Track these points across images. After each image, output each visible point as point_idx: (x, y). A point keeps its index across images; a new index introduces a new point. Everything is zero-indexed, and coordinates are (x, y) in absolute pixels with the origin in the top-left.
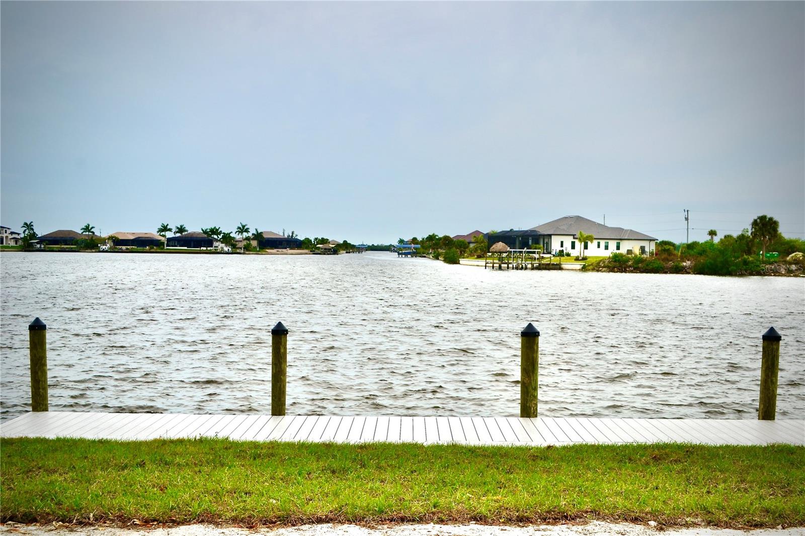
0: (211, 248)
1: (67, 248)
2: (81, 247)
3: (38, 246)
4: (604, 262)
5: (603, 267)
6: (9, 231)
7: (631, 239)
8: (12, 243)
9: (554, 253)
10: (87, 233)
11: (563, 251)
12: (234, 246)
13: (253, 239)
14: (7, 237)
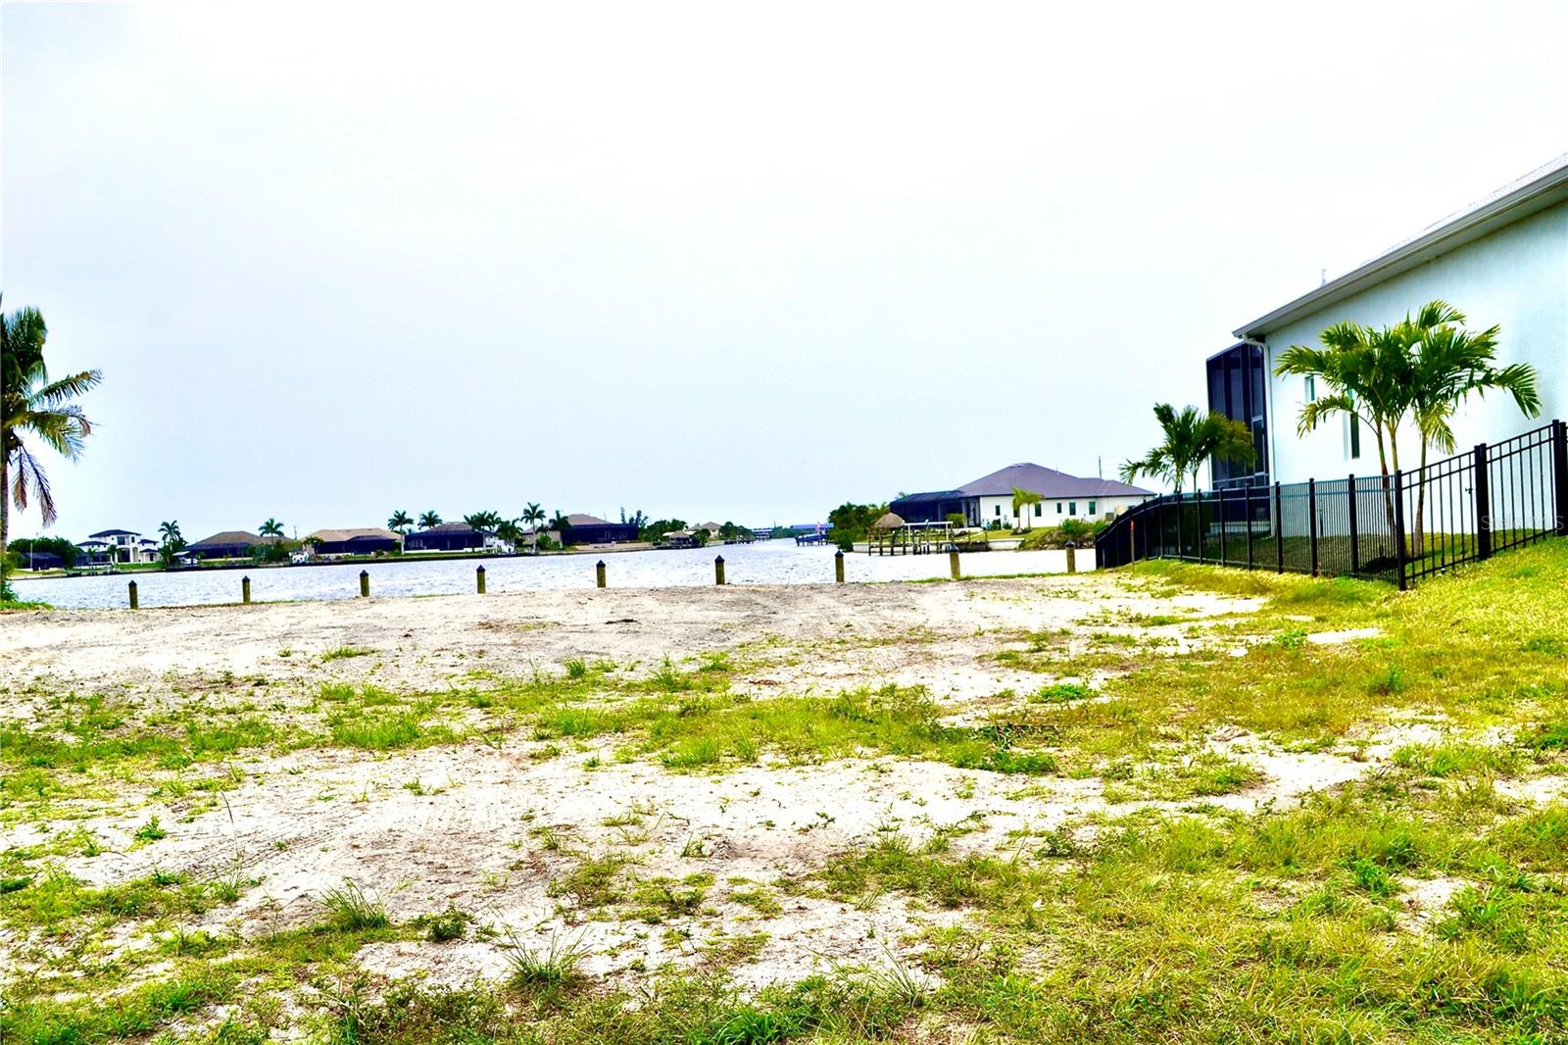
0: (481, 549)
1: (237, 562)
2: (263, 560)
3: (189, 561)
4: (1051, 535)
5: (1049, 543)
6: (138, 539)
7: (1112, 496)
8: (145, 559)
9: (984, 525)
10: (270, 535)
11: (998, 521)
12: (519, 543)
13: (553, 529)
14: (135, 549)
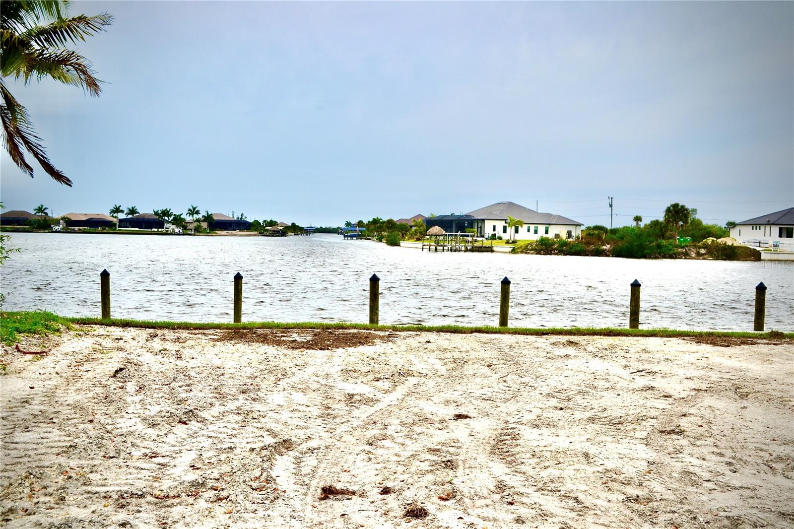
0: (163, 230)
1: (20, 228)
2: (34, 228)
4: (532, 245)
5: (530, 250)
7: (559, 224)
9: (486, 236)
10: (40, 214)
11: (495, 235)
12: (185, 228)
13: (204, 221)
